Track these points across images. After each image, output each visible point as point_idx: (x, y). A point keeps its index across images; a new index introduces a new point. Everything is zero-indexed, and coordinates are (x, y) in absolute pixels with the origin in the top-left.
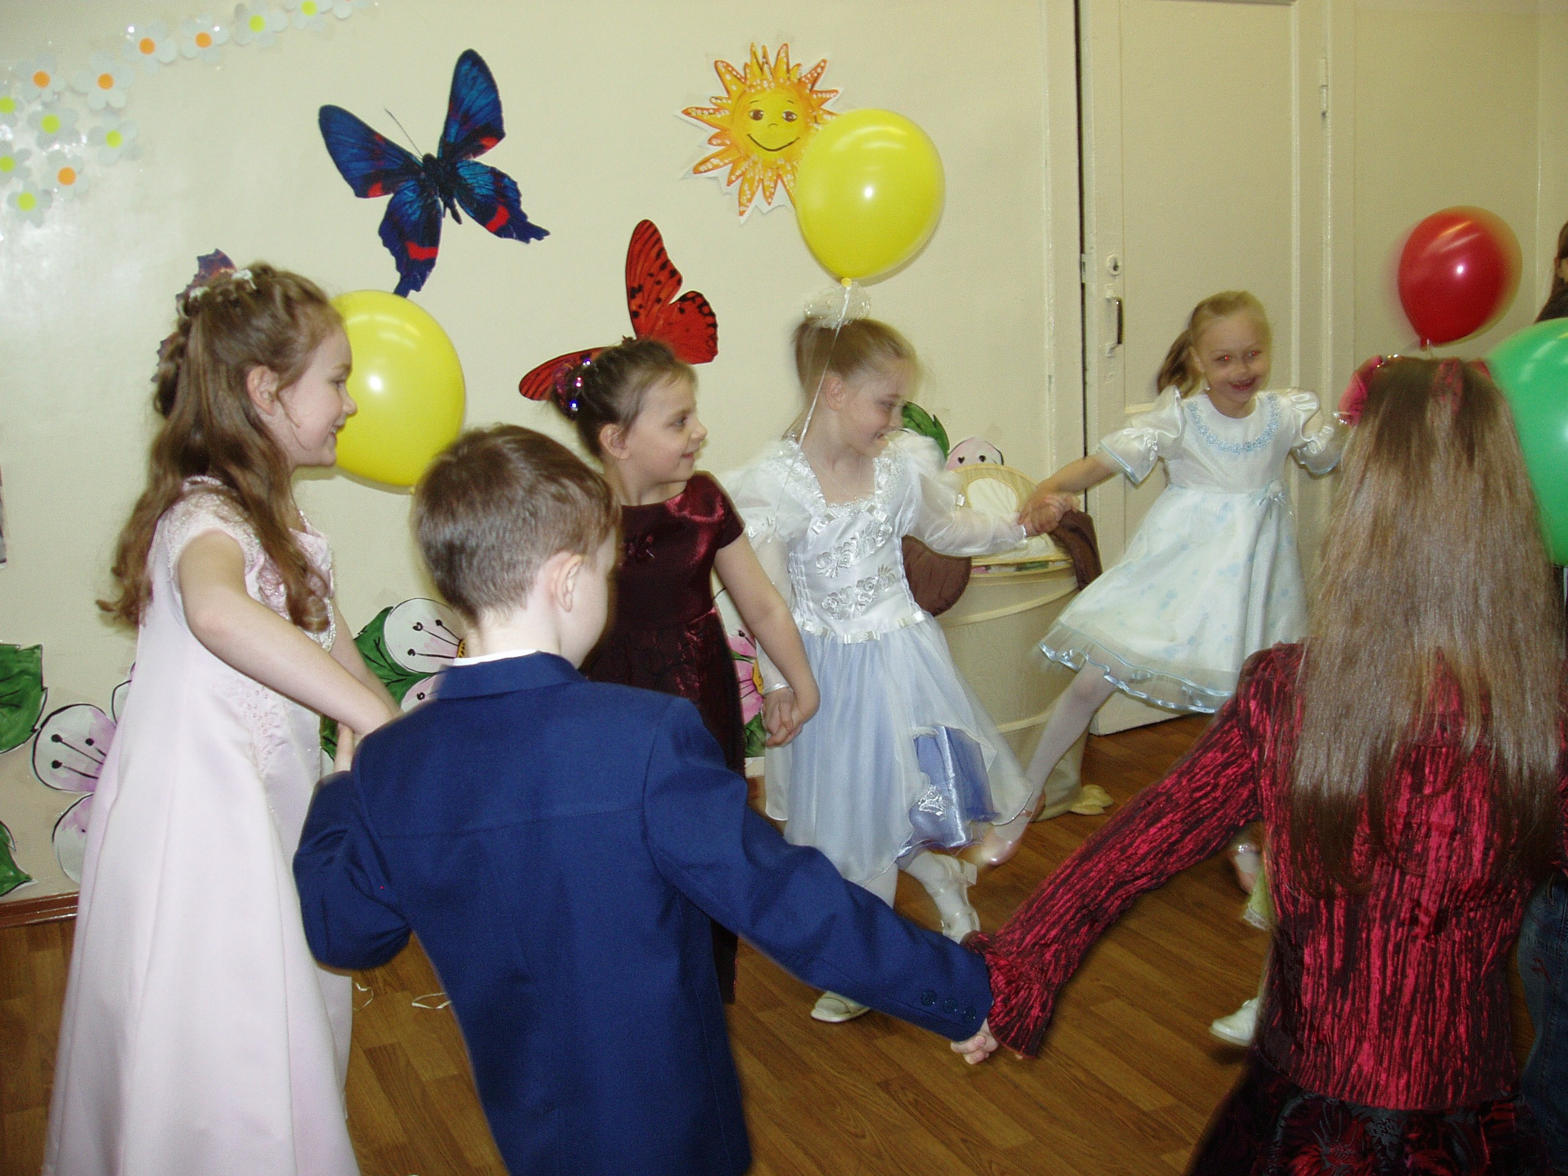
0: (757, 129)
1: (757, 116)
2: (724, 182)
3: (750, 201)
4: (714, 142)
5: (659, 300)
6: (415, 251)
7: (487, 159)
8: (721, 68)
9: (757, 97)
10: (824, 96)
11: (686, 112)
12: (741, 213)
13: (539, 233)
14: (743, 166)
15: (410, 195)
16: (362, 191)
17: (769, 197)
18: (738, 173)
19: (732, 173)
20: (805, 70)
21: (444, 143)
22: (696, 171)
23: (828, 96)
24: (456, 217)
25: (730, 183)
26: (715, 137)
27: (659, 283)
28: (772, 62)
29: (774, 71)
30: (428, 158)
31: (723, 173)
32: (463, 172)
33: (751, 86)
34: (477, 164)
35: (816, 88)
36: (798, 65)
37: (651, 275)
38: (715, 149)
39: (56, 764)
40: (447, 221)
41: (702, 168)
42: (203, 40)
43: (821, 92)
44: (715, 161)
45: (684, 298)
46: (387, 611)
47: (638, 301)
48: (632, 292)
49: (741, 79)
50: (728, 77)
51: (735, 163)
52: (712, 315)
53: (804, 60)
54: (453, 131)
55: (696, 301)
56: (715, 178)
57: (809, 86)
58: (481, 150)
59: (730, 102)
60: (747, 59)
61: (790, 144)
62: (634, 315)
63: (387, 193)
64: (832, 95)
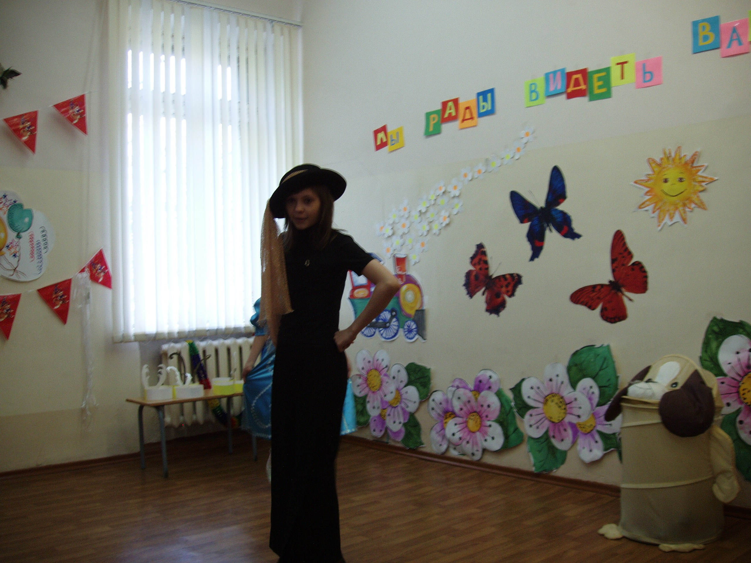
0: (666, 187)
1: (666, 181)
2: (650, 212)
3: (663, 220)
4: (648, 194)
5: (623, 265)
6: (537, 244)
7: (560, 207)
8: (651, 161)
9: (666, 173)
10: (697, 168)
11: (636, 182)
12: (659, 226)
13: (578, 236)
14: (660, 204)
15: (536, 222)
16: (522, 222)
17: (671, 218)
18: (657, 207)
19: (655, 207)
20: (688, 158)
21: (548, 202)
22: (640, 207)
23: (699, 168)
24: (550, 230)
25: (654, 212)
26: (648, 192)
27: (623, 257)
28: (673, 155)
29: (673, 160)
30: (541, 208)
31: (650, 208)
32: (553, 213)
33: (664, 168)
34: (556, 210)
35: (695, 165)
36: (685, 156)
37: (621, 254)
38: (647, 197)
39: (433, 409)
40: (547, 232)
41: (643, 206)
42: (479, 172)
43: (697, 167)
44: (647, 203)
45: (634, 264)
46: (523, 380)
47: (615, 265)
48: (613, 261)
49: (659, 165)
50: (653, 165)
51: (656, 203)
52: (645, 272)
53: (687, 153)
54: (550, 197)
55: (639, 266)
56: (647, 211)
57: (690, 165)
58: (559, 204)
59: (655, 176)
60: (662, 156)
61: (682, 193)
62: (614, 271)
63: (529, 222)
64: (701, 168)
